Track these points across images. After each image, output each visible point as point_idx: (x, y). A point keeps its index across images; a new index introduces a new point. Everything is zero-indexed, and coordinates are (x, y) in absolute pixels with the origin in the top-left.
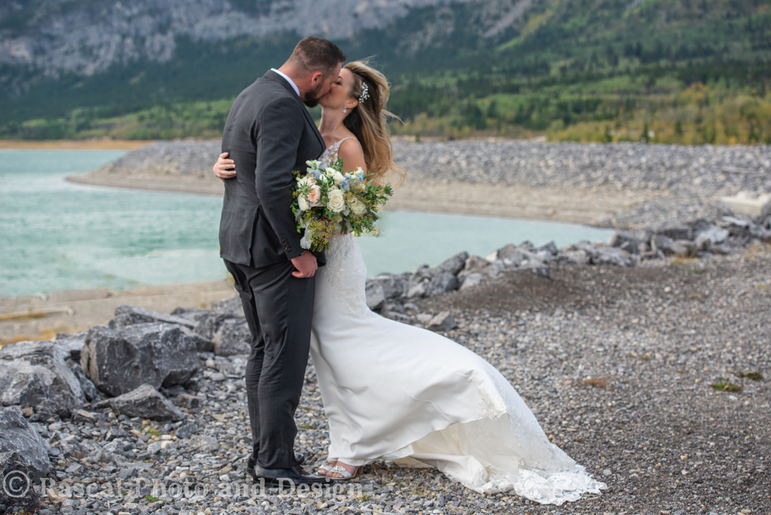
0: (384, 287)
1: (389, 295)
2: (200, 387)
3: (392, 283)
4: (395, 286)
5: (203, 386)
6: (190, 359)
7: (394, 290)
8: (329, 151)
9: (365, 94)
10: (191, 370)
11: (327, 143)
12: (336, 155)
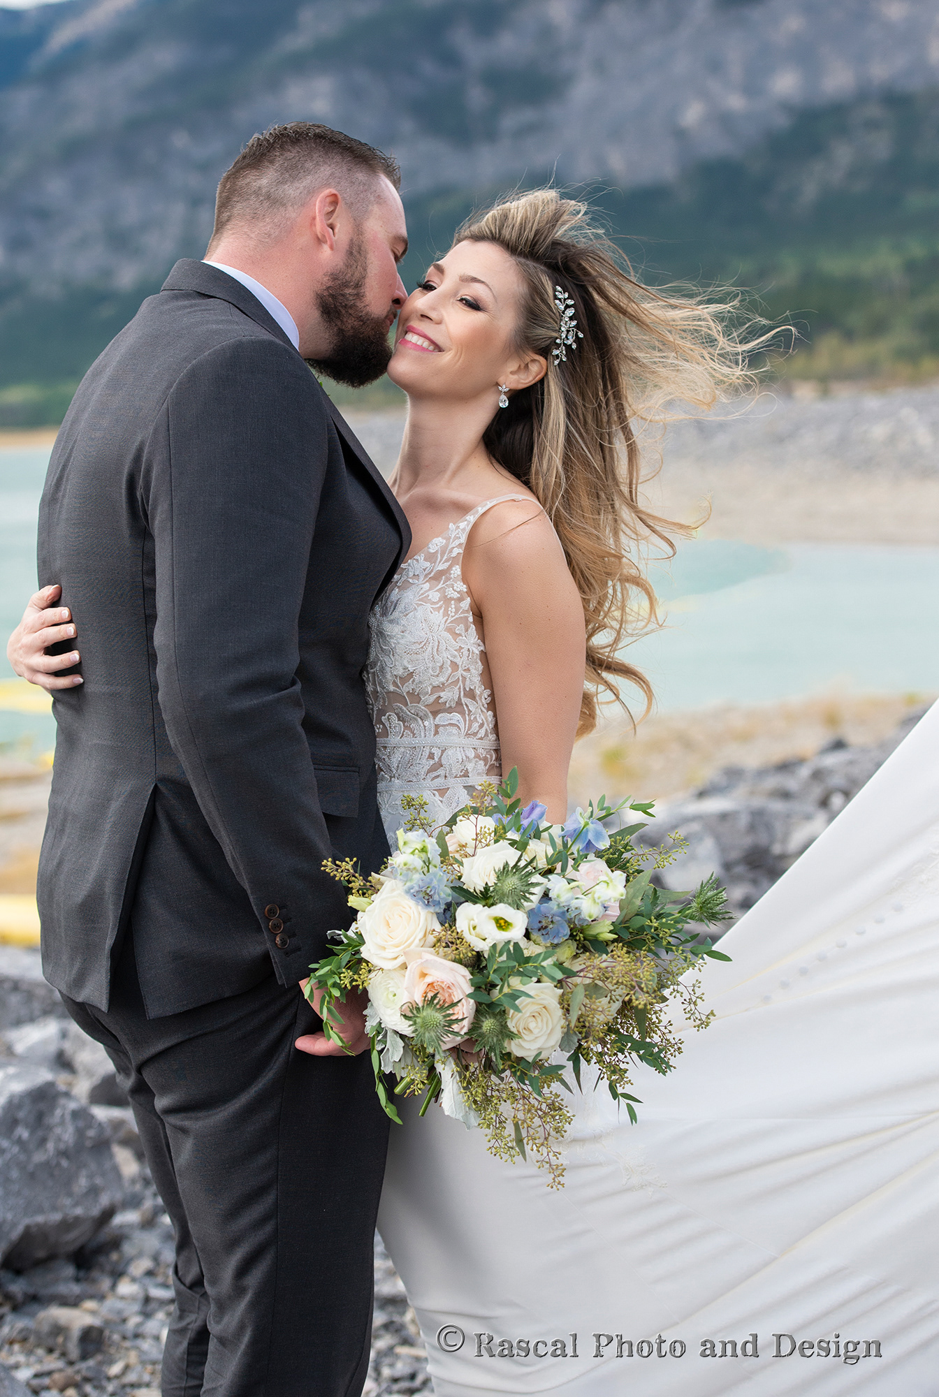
0: (718, 838)
1: (734, 855)
2: (130, 1261)
3: (743, 821)
4: (752, 828)
5: (140, 1255)
6: (91, 1177)
7: (747, 841)
8: (431, 558)
9: (567, 330)
10: (95, 1211)
11: (419, 524)
12: (457, 570)
